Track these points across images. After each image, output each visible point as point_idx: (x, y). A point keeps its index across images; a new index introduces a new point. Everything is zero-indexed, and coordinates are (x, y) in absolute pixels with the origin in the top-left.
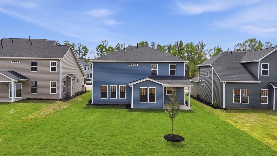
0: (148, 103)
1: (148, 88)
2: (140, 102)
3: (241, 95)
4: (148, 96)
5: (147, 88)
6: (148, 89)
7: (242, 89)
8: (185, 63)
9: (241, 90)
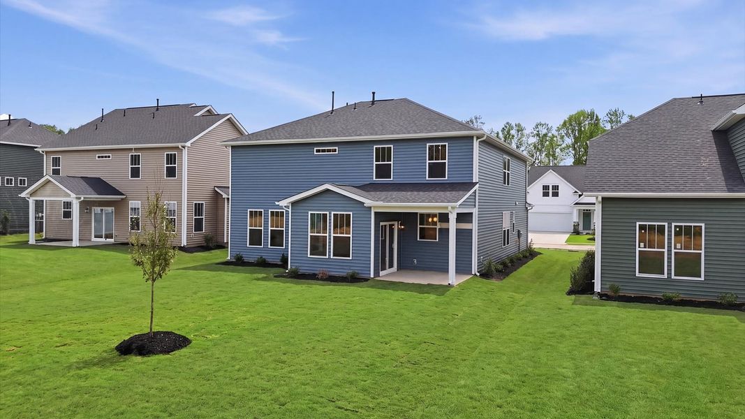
0: (329, 258)
1: (330, 213)
2: (309, 256)
3: (670, 247)
4: (330, 239)
5: (328, 213)
6: (330, 216)
7: (673, 224)
8: (475, 139)
9: (670, 227)
